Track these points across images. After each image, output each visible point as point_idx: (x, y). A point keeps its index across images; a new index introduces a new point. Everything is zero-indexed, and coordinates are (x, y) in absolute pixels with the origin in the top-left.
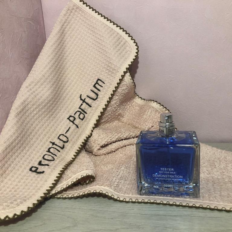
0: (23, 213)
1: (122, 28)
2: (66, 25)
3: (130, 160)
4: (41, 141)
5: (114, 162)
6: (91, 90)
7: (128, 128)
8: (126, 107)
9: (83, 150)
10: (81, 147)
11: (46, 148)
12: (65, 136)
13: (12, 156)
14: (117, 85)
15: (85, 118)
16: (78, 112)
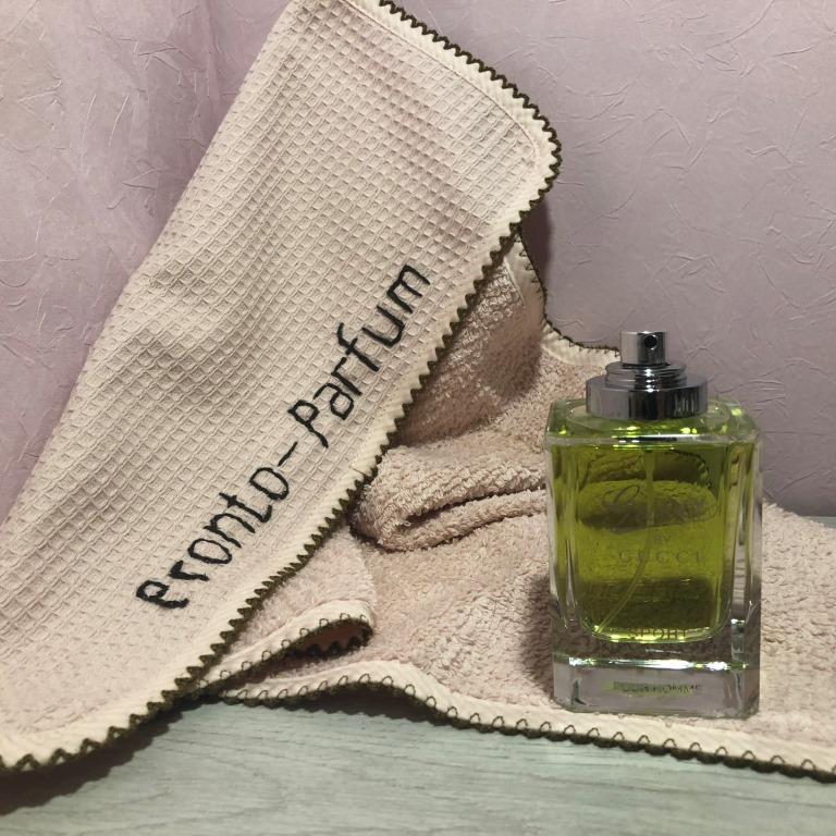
0: (90, 749)
1: (500, 77)
2: (292, 66)
3: (513, 571)
4: (187, 489)
5: (455, 576)
6: (378, 307)
7: (515, 452)
10: (332, 516)
11: (204, 515)
12: (278, 476)
13: (75, 540)
14: (476, 287)
15: (352, 412)
16: (327, 390)
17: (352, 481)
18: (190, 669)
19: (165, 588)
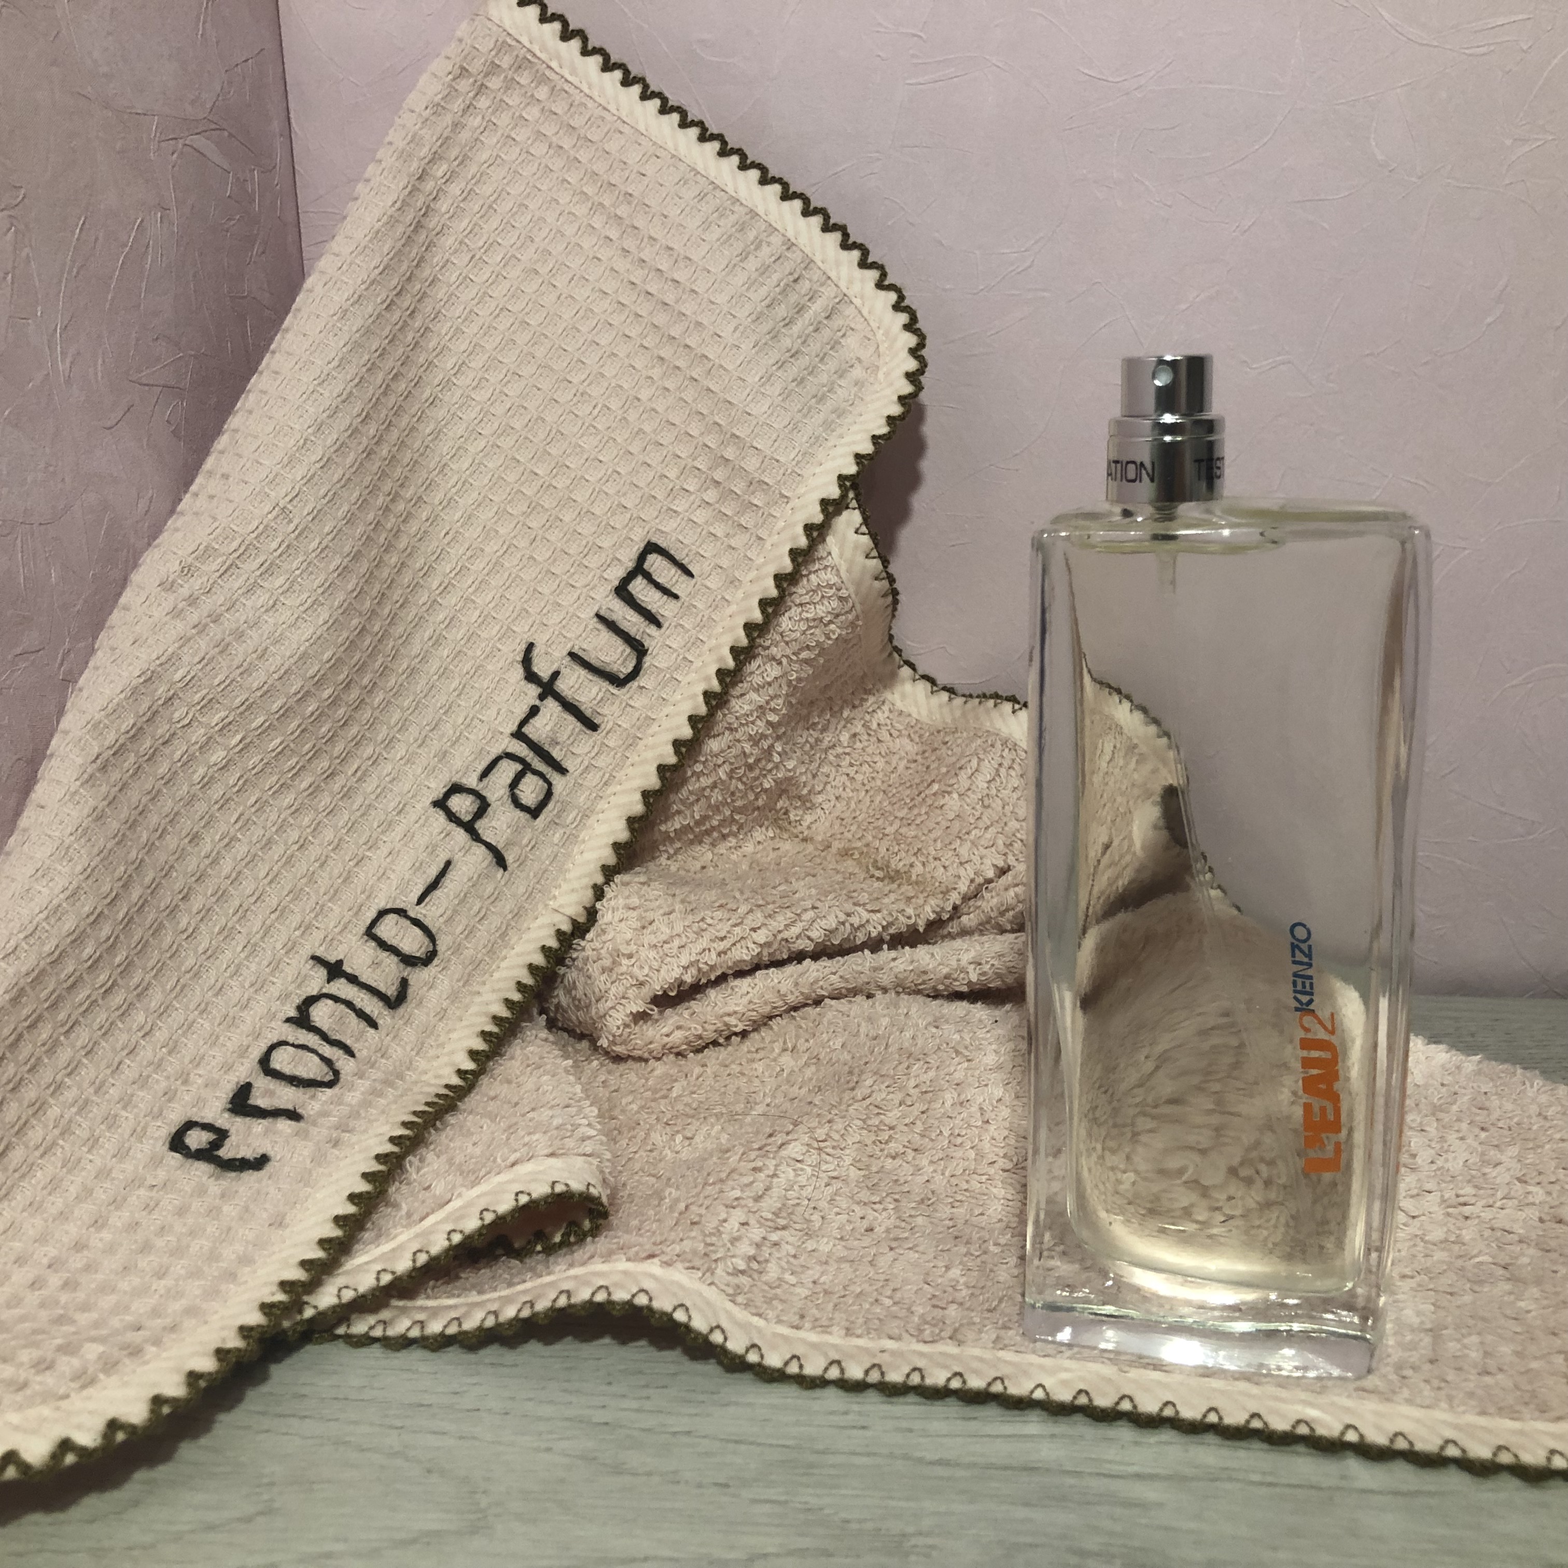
0: (120, 1436)
1: (817, 211)
2: (440, 173)
3: (847, 1096)
4: (252, 949)
5: (740, 1107)
6: (598, 615)
7: (839, 878)
8: (828, 738)
9: (531, 1019)
10: (516, 997)
11: (284, 997)
12: (416, 923)
13: (52, 1048)
14: (778, 586)
15: (550, 806)
16: (505, 764)
17: (552, 931)
18: (285, 1285)
19: (222, 1135)
